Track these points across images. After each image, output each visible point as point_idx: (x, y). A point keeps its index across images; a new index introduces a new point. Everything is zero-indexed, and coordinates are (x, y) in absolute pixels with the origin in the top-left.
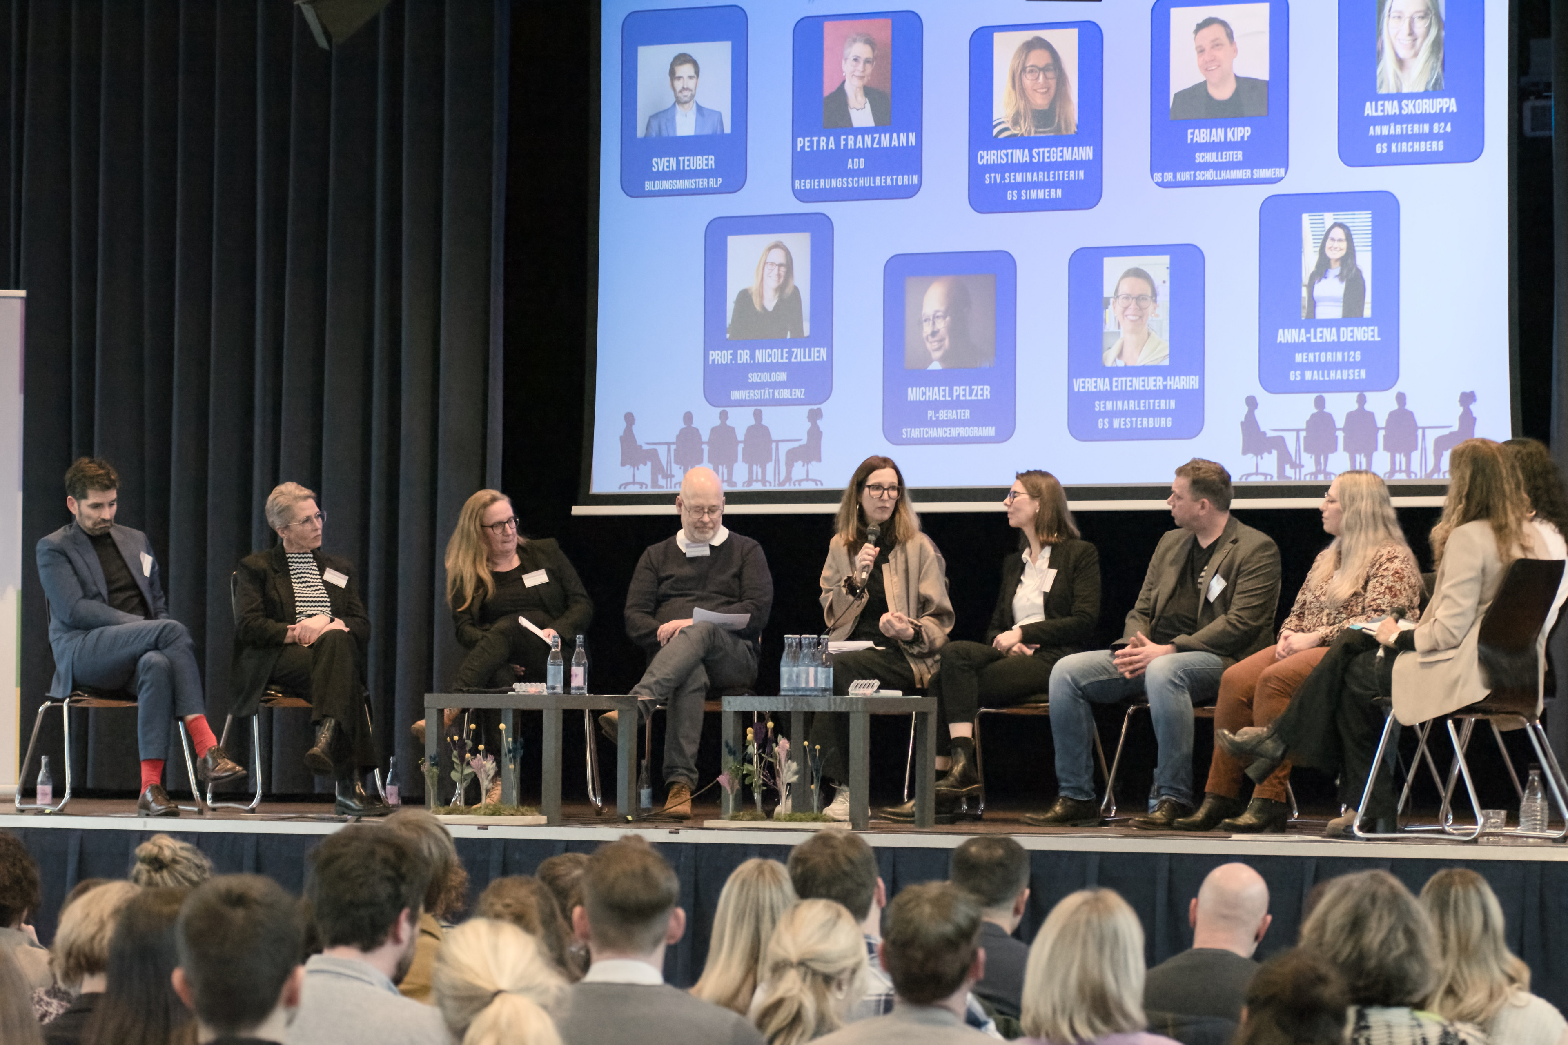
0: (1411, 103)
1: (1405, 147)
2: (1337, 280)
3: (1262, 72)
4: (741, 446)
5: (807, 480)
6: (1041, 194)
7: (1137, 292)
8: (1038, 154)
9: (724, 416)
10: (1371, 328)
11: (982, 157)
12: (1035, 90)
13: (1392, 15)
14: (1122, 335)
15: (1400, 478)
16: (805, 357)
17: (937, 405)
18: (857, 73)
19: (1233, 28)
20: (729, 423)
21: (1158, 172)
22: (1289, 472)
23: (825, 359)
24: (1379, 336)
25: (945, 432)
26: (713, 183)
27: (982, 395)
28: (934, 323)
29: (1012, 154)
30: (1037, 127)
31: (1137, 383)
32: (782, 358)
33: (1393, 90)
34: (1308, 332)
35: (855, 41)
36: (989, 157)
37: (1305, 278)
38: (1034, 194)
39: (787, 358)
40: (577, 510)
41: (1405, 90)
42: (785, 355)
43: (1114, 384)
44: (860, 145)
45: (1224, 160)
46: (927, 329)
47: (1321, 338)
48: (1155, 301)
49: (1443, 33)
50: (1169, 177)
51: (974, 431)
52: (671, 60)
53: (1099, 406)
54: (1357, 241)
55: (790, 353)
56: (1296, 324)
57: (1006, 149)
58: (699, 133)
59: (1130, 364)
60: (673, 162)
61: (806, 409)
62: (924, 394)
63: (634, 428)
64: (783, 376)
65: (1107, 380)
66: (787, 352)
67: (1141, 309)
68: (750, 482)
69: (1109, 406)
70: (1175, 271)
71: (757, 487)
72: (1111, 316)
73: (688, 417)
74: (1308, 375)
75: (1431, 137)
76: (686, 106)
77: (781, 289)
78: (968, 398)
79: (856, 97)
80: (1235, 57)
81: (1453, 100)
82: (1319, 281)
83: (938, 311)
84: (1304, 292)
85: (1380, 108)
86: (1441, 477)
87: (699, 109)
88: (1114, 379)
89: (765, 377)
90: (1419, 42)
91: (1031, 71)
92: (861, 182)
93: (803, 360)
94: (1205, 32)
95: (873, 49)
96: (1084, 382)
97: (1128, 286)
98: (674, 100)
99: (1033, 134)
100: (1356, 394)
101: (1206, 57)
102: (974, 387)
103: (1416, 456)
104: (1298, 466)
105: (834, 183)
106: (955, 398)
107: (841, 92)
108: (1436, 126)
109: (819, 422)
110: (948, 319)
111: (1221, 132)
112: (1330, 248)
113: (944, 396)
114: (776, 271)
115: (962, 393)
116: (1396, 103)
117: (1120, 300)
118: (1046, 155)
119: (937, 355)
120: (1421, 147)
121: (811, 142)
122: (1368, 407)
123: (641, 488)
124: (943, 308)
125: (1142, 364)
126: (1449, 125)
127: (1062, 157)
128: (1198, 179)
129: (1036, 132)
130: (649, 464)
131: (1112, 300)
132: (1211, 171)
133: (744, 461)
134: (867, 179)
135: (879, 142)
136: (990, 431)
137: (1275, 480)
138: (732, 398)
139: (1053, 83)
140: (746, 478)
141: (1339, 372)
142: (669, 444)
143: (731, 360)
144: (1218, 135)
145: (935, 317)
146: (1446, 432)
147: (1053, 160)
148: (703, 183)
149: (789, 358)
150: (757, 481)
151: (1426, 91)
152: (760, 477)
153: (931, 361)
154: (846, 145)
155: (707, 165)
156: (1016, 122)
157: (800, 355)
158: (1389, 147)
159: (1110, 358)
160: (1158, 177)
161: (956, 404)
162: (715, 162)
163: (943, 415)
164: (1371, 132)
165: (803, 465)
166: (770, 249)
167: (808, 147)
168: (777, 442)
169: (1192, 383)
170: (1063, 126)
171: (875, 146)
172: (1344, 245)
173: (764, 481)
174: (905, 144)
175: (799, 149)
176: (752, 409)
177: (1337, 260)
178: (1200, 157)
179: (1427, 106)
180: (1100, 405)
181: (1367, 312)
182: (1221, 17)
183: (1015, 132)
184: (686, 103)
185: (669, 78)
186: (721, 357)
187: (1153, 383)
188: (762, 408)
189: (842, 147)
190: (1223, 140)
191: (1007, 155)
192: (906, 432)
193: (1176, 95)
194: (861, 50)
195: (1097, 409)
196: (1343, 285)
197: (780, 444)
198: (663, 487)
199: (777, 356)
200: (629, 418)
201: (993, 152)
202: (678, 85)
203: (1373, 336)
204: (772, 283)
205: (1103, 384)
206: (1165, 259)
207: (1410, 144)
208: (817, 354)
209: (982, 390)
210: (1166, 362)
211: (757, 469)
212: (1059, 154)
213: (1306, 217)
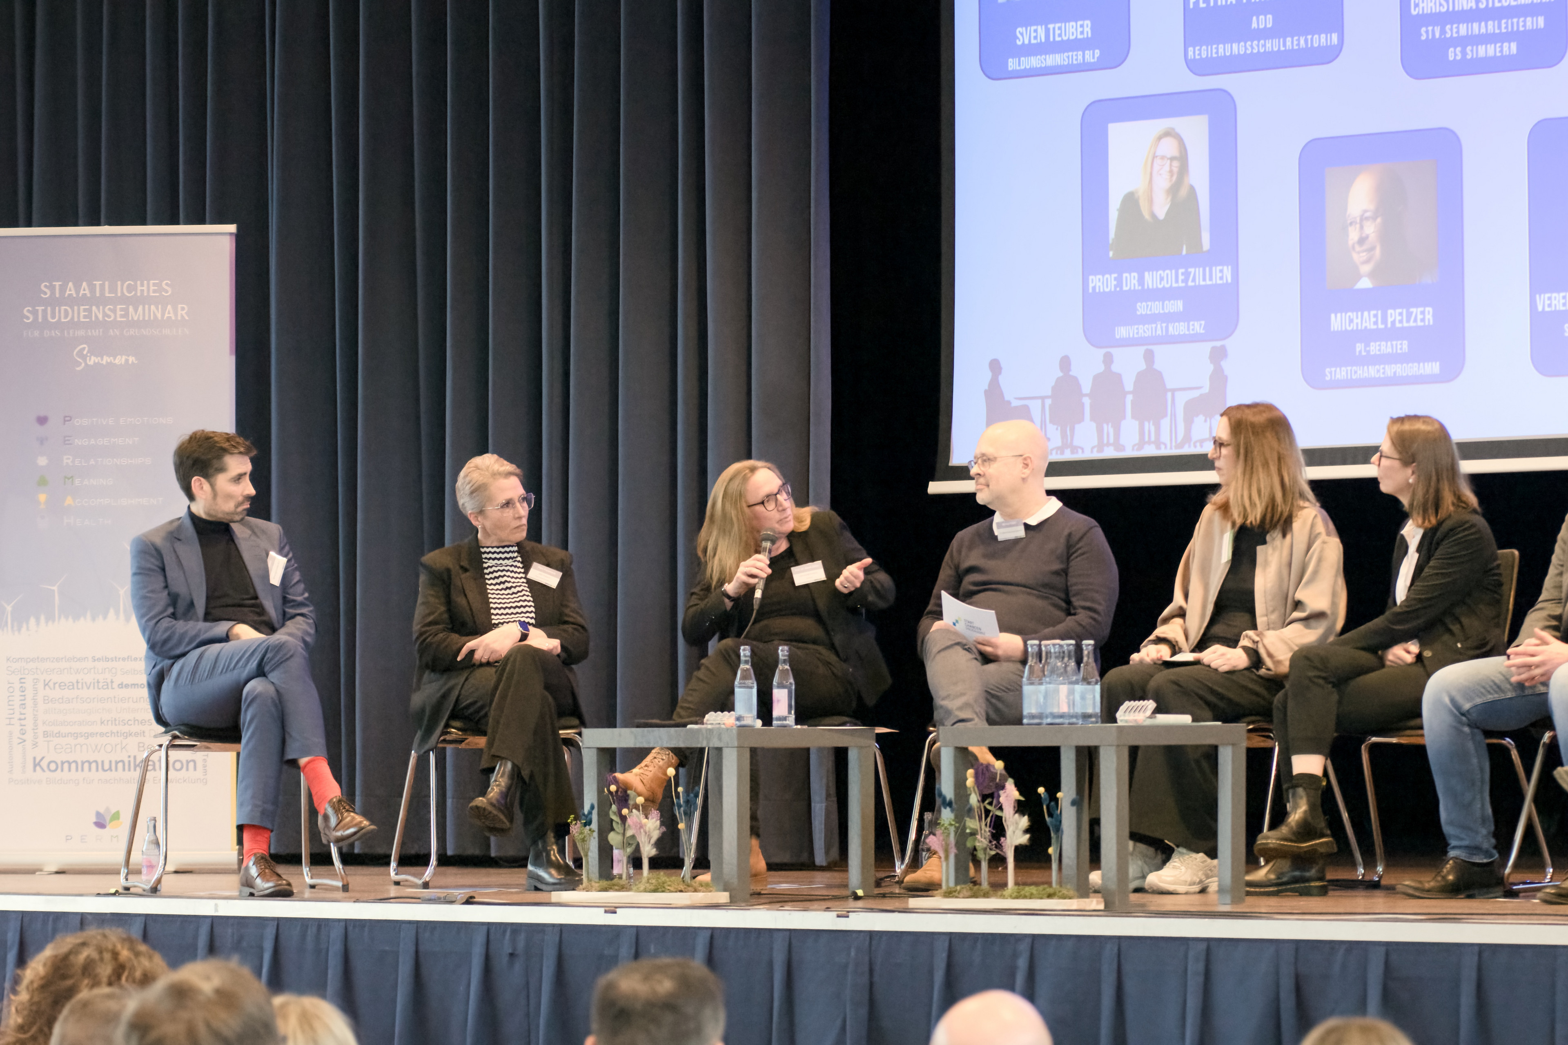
4: (1129, 398)
9: (1108, 359)
16: (1204, 280)
17: (1367, 336)
20: (1115, 368)
23: (1229, 280)
25: (1378, 371)
26: (1091, 56)
27: (1423, 320)
28: (1362, 227)
32: (1177, 281)
38: (1482, 51)
39: (1183, 281)
40: (935, 487)
42: (1181, 277)
46: (1354, 235)
55: (1187, 275)
61: (1207, 347)
63: (1001, 379)
64: (1177, 306)
66: (1183, 274)
68: (1141, 444)
73: (1065, 363)
77: (1174, 190)
78: (1405, 324)
83: (1365, 211)
89: (1156, 307)
92: (1269, 45)
93: (1202, 283)
96: (1550, 298)
102: (1414, 310)
105: (1237, 48)
106: (1389, 325)
109: (1223, 363)
110: (1379, 220)
113: (1376, 323)
114: (1167, 168)
115: (1398, 318)
119: (1366, 269)
124: (1372, 207)
133: (1133, 417)
134: (1276, 41)
136: (1433, 368)
138: (1117, 337)
140: (1136, 439)
142: (1043, 398)
143: (1116, 286)
145: (1363, 219)
148: (1077, 57)
149: (1186, 281)
150: (1149, 442)
153: (1359, 277)
157: (1198, 277)
161: (1391, 333)
162: (1092, 29)
163: (1375, 348)
166: (1160, 138)
168: (1173, 391)
175: (1191, 6)
176: (1142, 350)
186: (1103, 283)
188: (1154, 348)
197: (1177, 394)
200: (995, 367)
204: (1163, 182)
208: (1219, 275)
209: (1423, 313)
211: (1149, 427)
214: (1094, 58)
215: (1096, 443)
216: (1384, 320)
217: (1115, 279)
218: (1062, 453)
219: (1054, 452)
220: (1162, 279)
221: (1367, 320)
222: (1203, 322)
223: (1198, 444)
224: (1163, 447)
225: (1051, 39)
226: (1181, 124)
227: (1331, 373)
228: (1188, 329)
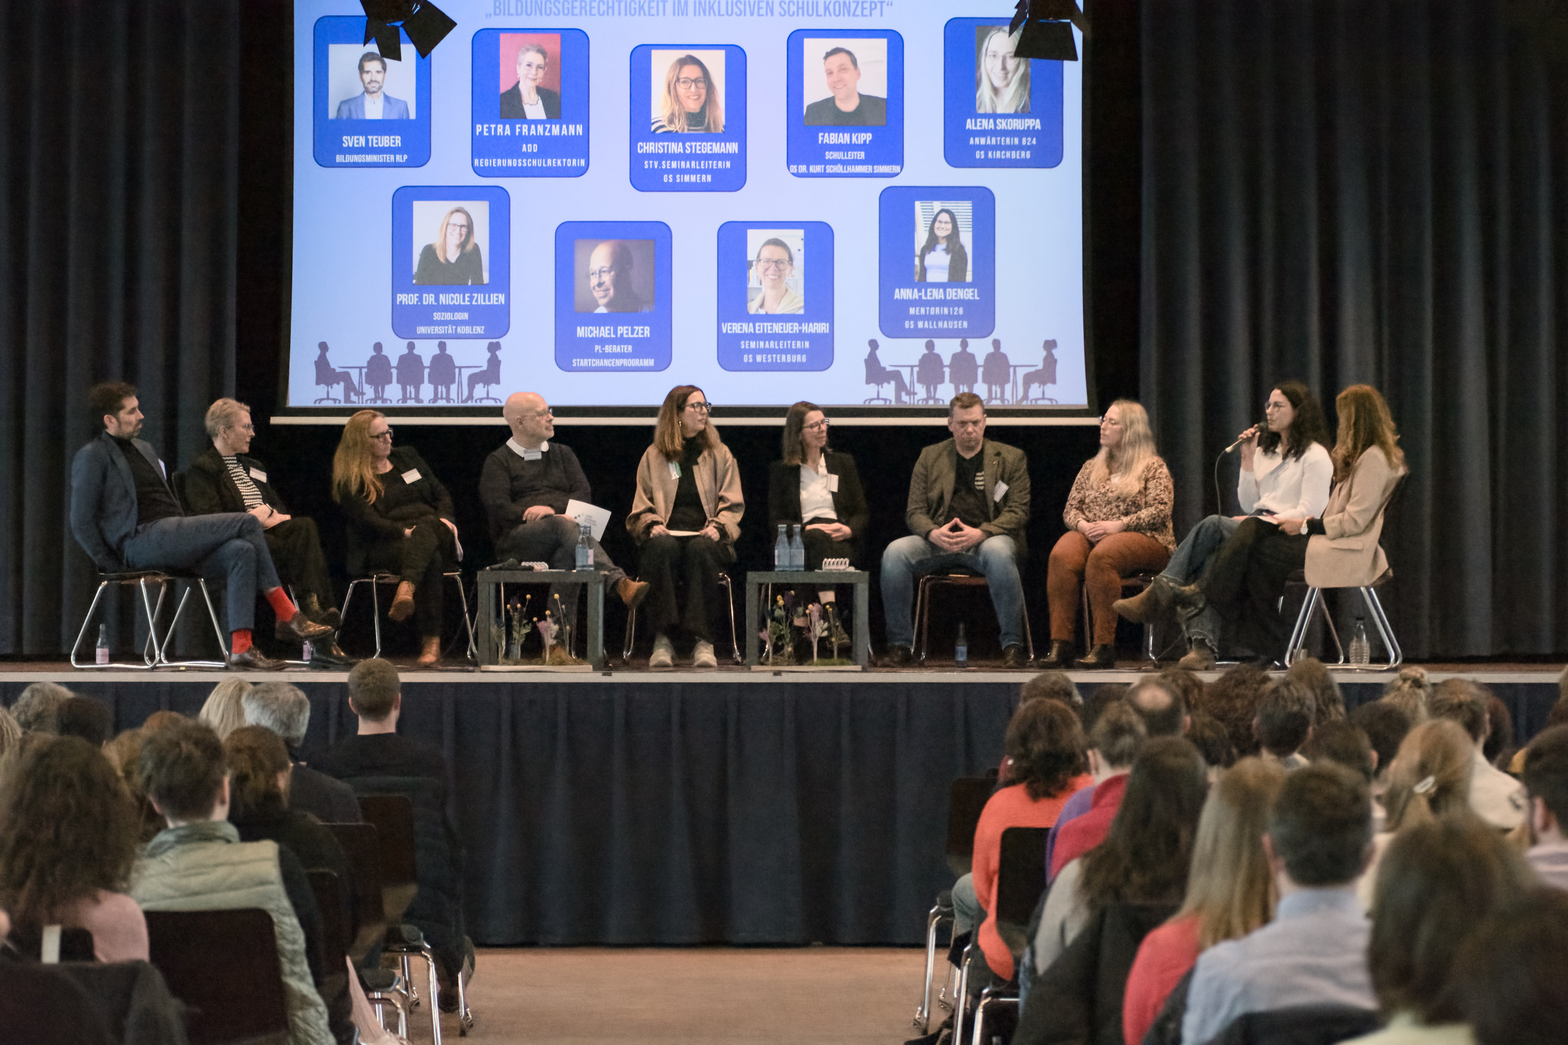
0: (1004, 122)
1: (998, 155)
2: (944, 253)
3: (881, 92)
4: (427, 371)
5: (488, 398)
6: (693, 178)
7: (776, 258)
8: (691, 147)
9: (411, 346)
10: (971, 290)
11: (641, 147)
12: (688, 97)
13: (988, 54)
14: (763, 290)
15: (996, 404)
16: (484, 301)
17: (603, 341)
18: (530, 76)
19: (856, 56)
20: (415, 352)
21: (794, 164)
22: (905, 398)
23: (503, 303)
24: (978, 296)
25: (611, 362)
26: (399, 158)
27: (643, 334)
28: (600, 276)
29: (668, 146)
30: (689, 125)
31: (777, 328)
32: (464, 301)
33: (989, 111)
34: (920, 291)
35: (528, 50)
36: (649, 147)
37: (918, 251)
38: (687, 178)
39: (468, 301)
40: (275, 420)
41: (999, 111)
42: (467, 299)
43: (757, 328)
44: (533, 132)
45: (849, 158)
46: (594, 281)
47: (931, 296)
48: (792, 265)
49: (1029, 70)
50: (803, 169)
51: (635, 362)
52: (360, 56)
53: (743, 345)
54: (960, 224)
55: (471, 298)
56: (910, 285)
57: (663, 141)
58: (386, 118)
59: (770, 312)
60: (362, 140)
62: (591, 332)
64: (465, 316)
65: (751, 325)
66: (468, 297)
67: (780, 270)
68: (435, 399)
69: (753, 345)
70: (808, 242)
71: (442, 403)
72: (754, 275)
73: (378, 347)
74: (920, 325)
75: (1020, 147)
76: (374, 95)
77: (462, 245)
78: (630, 336)
79: (529, 95)
80: (859, 79)
81: (1038, 121)
82: (930, 253)
83: (604, 267)
84: (917, 261)
85: (979, 124)
86: (1029, 403)
87: (387, 98)
88: (757, 324)
89: (448, 316)
90: (1010, 75)
91: (684, 82)
93: (483, 303)
94: (832, 59)
95: (545, 58)
96: (731, 326)
97: (769, 252)
98: (363, 89)
99: (686, 132)
100: (960, 340)
101: (834, 77)
102: (636, 328)
103: (1008, 387)
104: (912, 393)
106: (619, 336)
107: (515, 92)
108: (1024, 140)
109: (497, 353)
111: (847, 136)
112: (938, 228)
113: (609, 334)
115: (625, 332)
116: (991, 121)
117: (762, 263)
118: (698, 148)
120: (1014, 155)
121: (489, 129)
122: (969, 350)
123: (335, 402)
125: (780, 313)
126: (1034, 139)
127: (711, 150)
128: (827, 172)
129: (689, 130)
130: (342, 384)
131: (754, 263)
132: (839, 165)
134: (540, 161)
135: (550, 131)
136: (650, 362)
137: (893, 404)
138: (418, 333)
139: (703, 92)
140: (432, 396)
141: (945, 322)
143: (417, 302)
144: (844, 138)
146: (1032, 369)
147: (704, 152)
148: (390, 158)
150: (442, 398)
151: (1016, 111)
152: (444, 396)
153: (598, 306)
154: (521, 132)
155: (394, 143)
156: (671, 121)
157: (480, 299)
158: (986, 154)
159: (753, 308)
160: (794, 168)
161: (621, 341)
163: (608, 349)
164: (972, 142)
165: (484, 387)
166: (452, 213)
167: (487, 132)
168: (460, 368)
169: (823, 328)
170: (712, 126)
171: (547, 134)
172: (950, 226)
173: (448, 399)
174: (573, 134)
175: (478, 134)
176: (437, 341)
177: (944, 238)
178: (829, 155)
179: (1017, 124)
180: (745, 344)
181: (969, 278)
182: (847, 48)
183: (671, 129)
184: (374, 92)
185: (358, 71)
186: (407, 299)
187: (792, 328)
189: (517, 134)
190: (848, 142)
191: (663, 147)
192: (576, 362)
193: (809, 107)
194: (537, 59)
195: (743, 347)
196: (949, 257)
198: (355, 402)
199: (456, 299)
200: (323, 347)
201: (651, 144)
202: (367, 78)
203: (973, 296)
205: (746, 328)
206: (801, 233)
207: (1003, 152)
209: (643, 330)
210: (802, 312)
212: (709, 148)
213: (918, 204)
214: (403, 159)
215: (401, 397)
216: (615, 332)
217: (417, 297)
218: (375, 402)
219: (369, 402)
220: (452, 299)
221: (604, 332)
222: (483, 327)
223: (478, 401)
224: (452, 401)
225: (370, 145)
226: (468, 205)
227: (577, 362)
228: (472, 331)
